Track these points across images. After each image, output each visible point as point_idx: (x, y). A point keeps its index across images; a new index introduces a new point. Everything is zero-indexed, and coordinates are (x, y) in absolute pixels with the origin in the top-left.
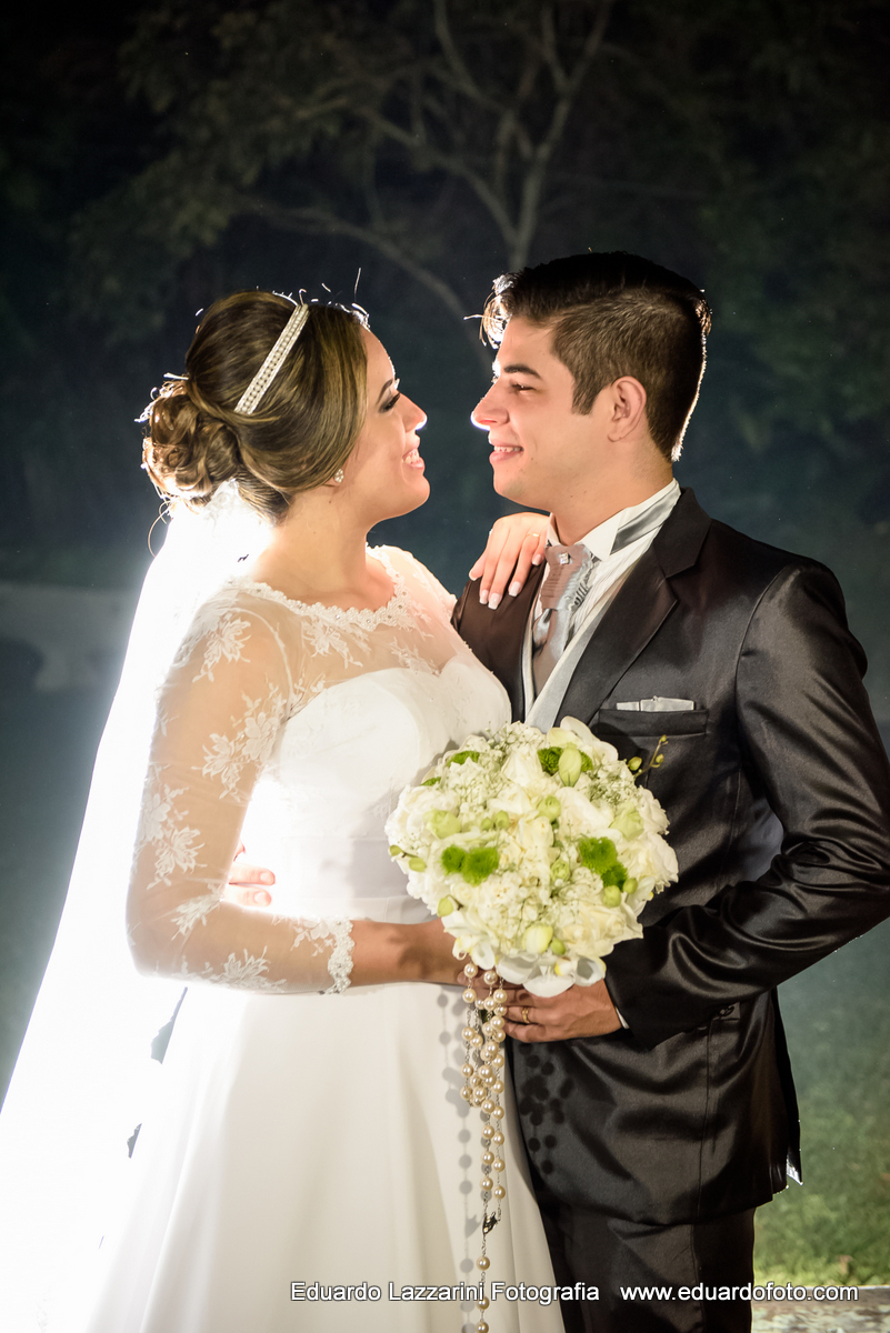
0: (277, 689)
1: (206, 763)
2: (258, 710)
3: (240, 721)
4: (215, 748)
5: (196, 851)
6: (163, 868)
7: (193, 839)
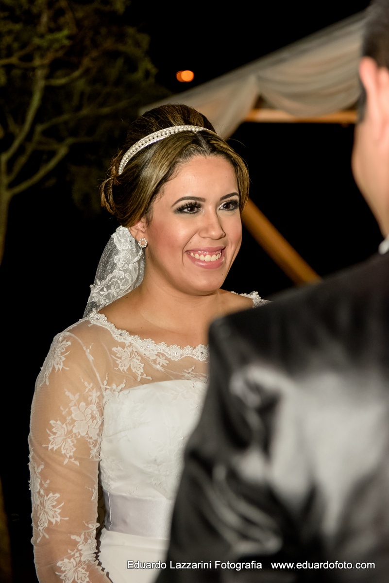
0: (92, 385)
1: (50, 441)
2: (79, 402)
3: (67, 410)
4: (54, 430)
5: (59, 508)
6: (42, 525)
7: (56, 500)
